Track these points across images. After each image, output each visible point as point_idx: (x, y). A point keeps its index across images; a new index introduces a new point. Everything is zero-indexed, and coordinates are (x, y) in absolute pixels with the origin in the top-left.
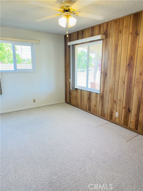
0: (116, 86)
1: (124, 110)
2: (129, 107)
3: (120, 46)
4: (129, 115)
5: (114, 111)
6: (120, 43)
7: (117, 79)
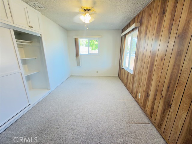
0: (142, 70)
1: (144, 93)
2: (148, 92)
3: (149, 30)
4: (147, 100)
5: (139, 92)
6: (149, 27)
7: (143, 63)
